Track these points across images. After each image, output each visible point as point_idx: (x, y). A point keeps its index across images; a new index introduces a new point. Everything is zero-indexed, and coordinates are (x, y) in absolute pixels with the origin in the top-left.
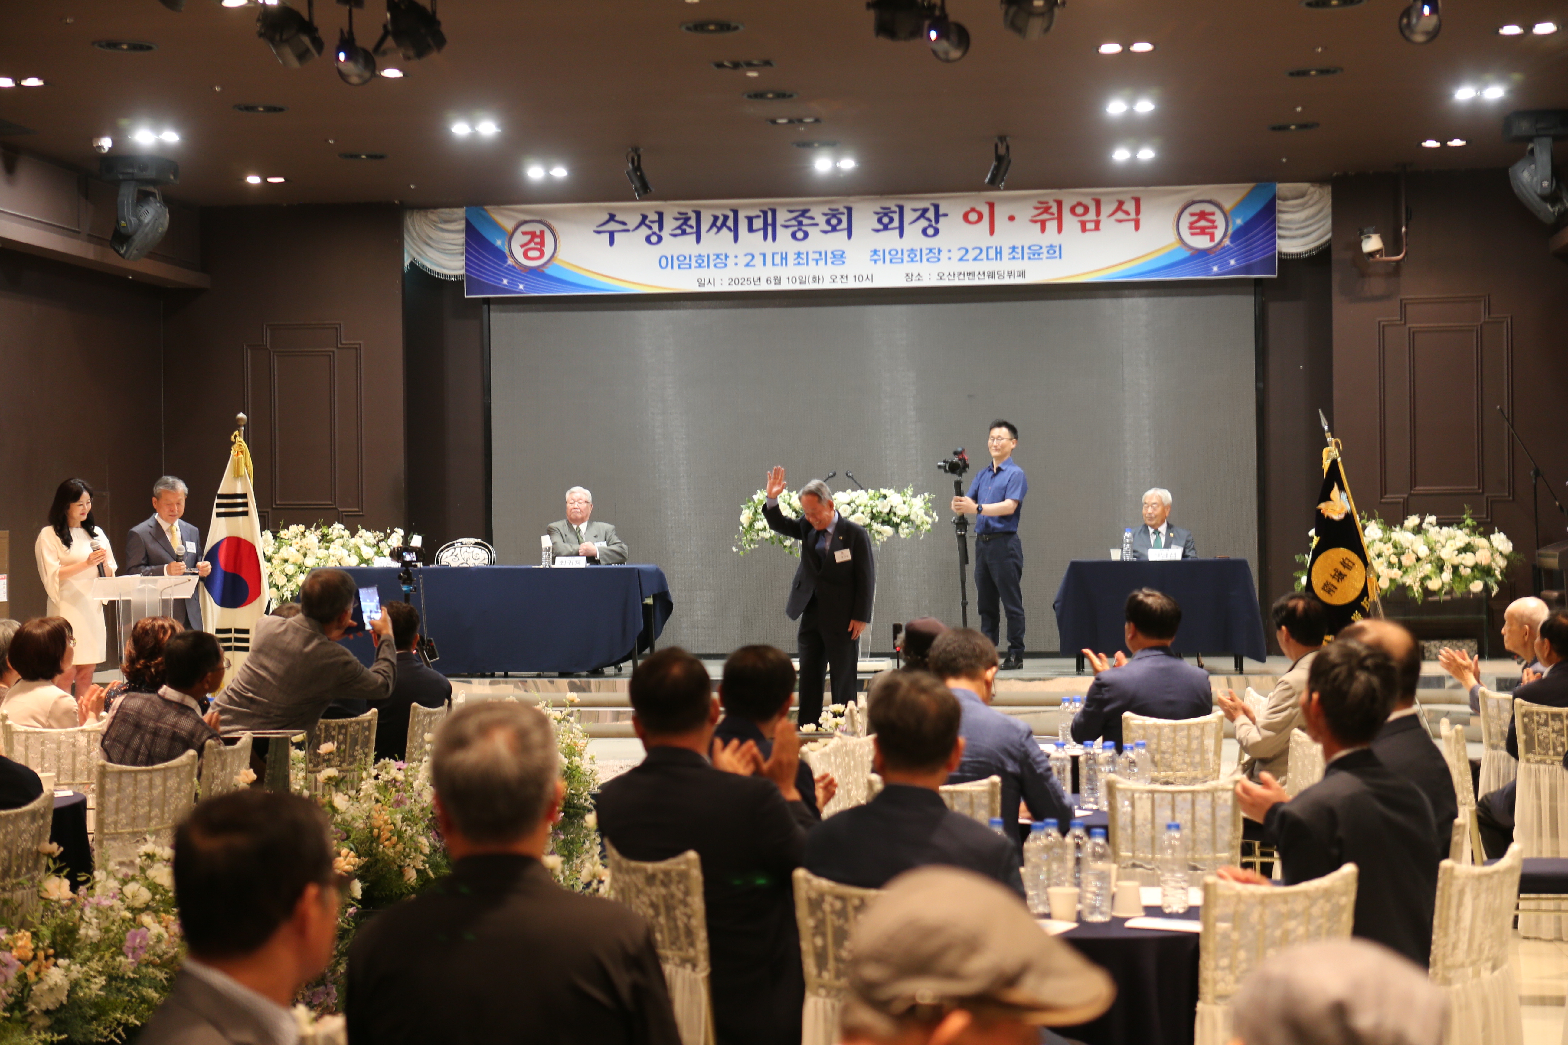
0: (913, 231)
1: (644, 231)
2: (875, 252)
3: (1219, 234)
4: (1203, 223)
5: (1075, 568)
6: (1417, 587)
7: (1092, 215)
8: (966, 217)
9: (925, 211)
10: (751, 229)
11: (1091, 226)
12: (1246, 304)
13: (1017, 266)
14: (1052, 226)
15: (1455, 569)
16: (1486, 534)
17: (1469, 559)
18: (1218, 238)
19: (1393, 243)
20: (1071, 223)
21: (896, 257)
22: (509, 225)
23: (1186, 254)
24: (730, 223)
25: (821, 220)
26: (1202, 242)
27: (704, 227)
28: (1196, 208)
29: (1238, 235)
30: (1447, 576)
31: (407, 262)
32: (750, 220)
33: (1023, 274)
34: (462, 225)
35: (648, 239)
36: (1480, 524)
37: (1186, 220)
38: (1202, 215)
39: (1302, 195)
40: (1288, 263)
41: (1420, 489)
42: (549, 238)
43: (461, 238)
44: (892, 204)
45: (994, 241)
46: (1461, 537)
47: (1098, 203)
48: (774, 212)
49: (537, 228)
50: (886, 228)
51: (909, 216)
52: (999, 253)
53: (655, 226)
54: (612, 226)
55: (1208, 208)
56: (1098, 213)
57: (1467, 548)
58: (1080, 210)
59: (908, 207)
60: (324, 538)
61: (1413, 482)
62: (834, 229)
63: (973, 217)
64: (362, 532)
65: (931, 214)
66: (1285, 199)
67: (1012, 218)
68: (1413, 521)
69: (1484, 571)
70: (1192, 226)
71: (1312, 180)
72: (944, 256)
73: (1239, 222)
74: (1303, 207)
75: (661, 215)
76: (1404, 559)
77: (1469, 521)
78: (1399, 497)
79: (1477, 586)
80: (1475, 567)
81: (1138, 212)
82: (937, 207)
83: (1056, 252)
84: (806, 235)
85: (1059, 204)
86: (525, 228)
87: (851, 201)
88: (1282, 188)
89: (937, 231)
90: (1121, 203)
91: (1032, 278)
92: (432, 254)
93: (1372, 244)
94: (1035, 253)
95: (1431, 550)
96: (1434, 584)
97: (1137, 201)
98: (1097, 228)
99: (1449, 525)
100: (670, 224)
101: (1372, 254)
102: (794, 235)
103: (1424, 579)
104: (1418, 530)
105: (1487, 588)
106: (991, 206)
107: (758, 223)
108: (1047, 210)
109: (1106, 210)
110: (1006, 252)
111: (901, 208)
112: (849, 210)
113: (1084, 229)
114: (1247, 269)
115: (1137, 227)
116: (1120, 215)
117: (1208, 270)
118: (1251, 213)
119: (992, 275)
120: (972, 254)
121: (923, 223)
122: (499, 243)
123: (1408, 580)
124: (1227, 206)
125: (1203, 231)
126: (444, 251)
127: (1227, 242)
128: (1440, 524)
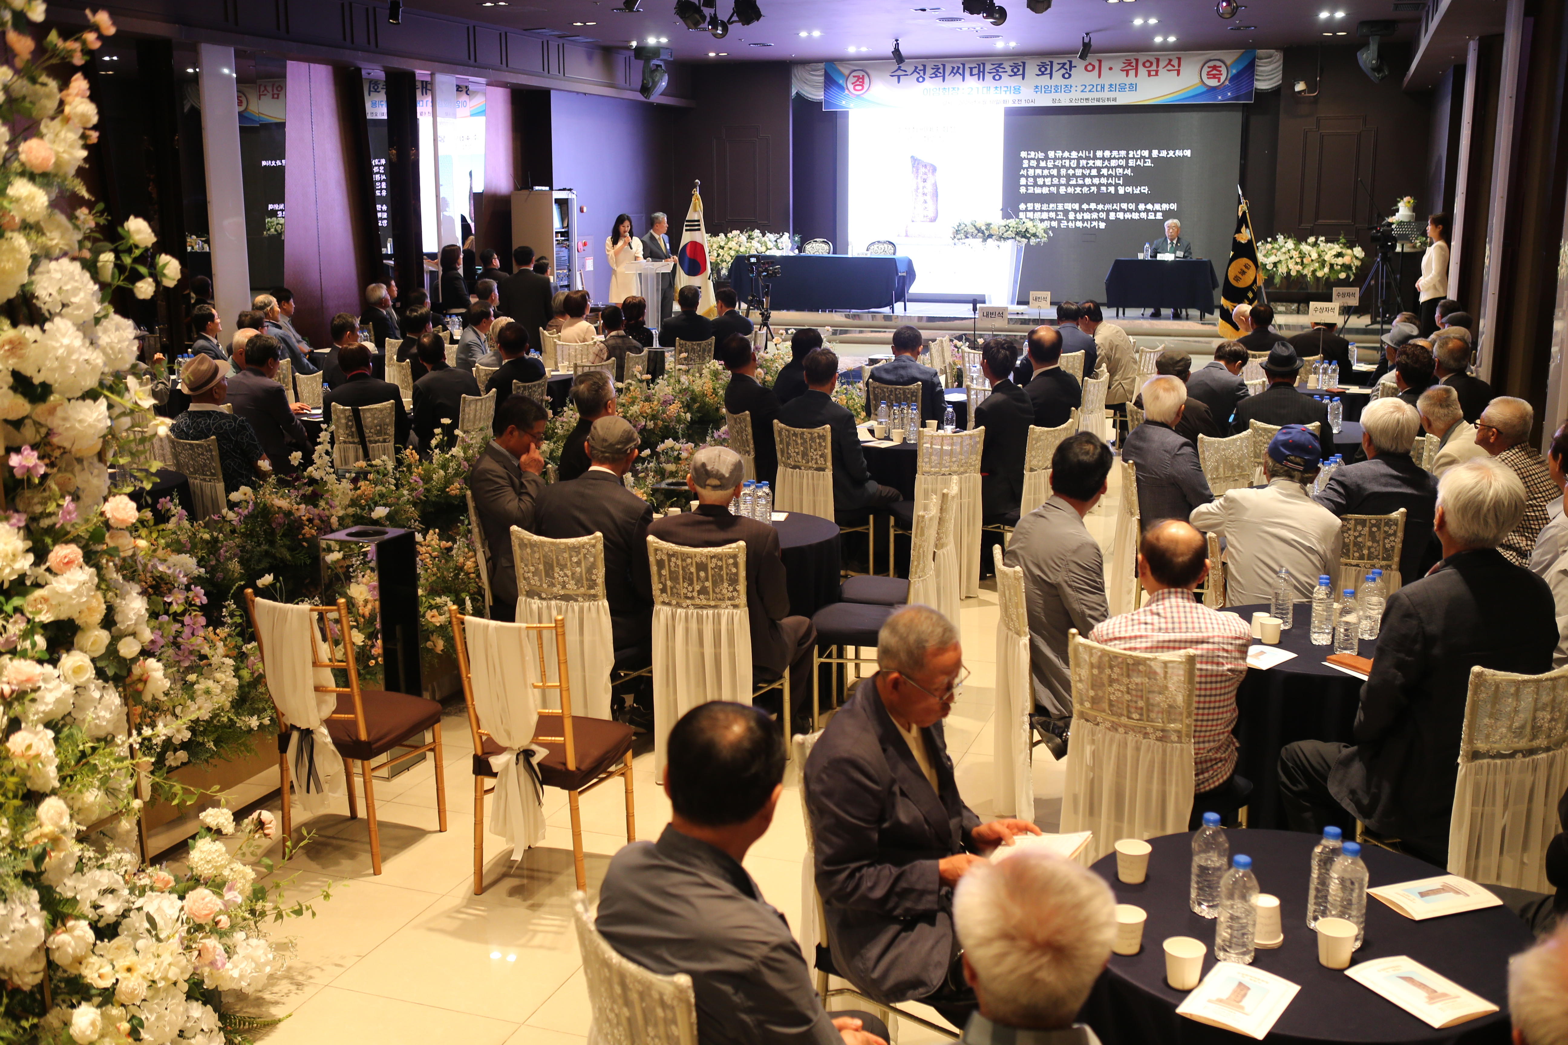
0: (1057, 76)
1: (916, 75)
2: (1037, 87)
3: (1223, 78)
4: (1214, 72)
5: (1118, 263)
6: (1309, 275)
7: (1154, 67)
8: (1086, 68)
9: (1065, 64)
10: (971, 75)
11: (1153, 73)
12: (1237, 118)
13: (1112, 95)
14: (1132, 73)
15: (1332, 266)
16: (1351, 247)
17: (1340, 261)
18: (1222, 80)
19: (1311, 87)
20: (1142, 71)
21: (1047, 90)
22: (846, 72)
23: (1204, 89)
24: (961, 71)
25: (1009, 69)
26: (1213, 83)
27: (947, 74)
28: (1211, 64)
29: (1234, 79)
30: (1326, 270)
31: (794, 92)
32: (971, 69)
33: (1115, 100)
34: (822, 73)
35: (918, 80)
36: (1348, 241)
37: (1206, 70)
38: (1215, 68)
39: (1270, 57)
40: (1260, 94)
41: (1320, 221)
42: (866, 80)
43: (822, 79)
44: (1047, 61)
45: (1100, 81)
46: (1337, 248)
47: (1158, 60)
48: (984, 64)
49: (860, 74)
50: (1043, 74)
51: (1056, 67)
52: (1103, 88)
53: (922, 73)
54: (899, 73)
55: (1218, 64)
56: (1158, 66)
57: (1339, 255)
58: (1148, 64)
59: (1055, 62)
60: (750, 238)
61: (1317, 218)
62: (1015, 74)
63: (1090, 68)
64: (768, 234)
65: (1067, 66)
66: (1261, 59)
67: (1111, 69)
68: (1312, 240)
69: (1346, 267)
70: (1208, 73)
71: (1277, 49)
72: (1073, 89)
73: (1234, 71)
74: (1270, 63)
75: (924, 66)
76: (1305, 261)
77: (1343, 240)
78: (1309, 226)
79: (1343, 276)
80: (1343, 265)
81: (1179, 65)
82: (1071, 62)
83: (1133, 87)
84: (1000, 77)
85: (1137, 60)
86: (854, 74)
87: (1025, 59)
88: (1260, 52)
89: (1070, 75)
90: (1170, 60)
91: (1119, 102)
92: (807, 88)
93: (1300, 87)
94: (1122, 88)
95: (1320, 256)
96: (1320, 274)
97: (1179, 59)
98: (1157, 74)
99: (1332, 242)
100: (929, 71)
101: (1300, 92)
102: (994, 78)
103: (1314, 272)
104: (1315, 244)
105: (1348, 277)
106: (1100, 61)
107: (975, 71)
108: (1130, 64)
109: (1162, 64)
110: (1107, 87)
111: (1052, 63)
112: (1024, 63)
113: (1149, 75)
114: (1237, 98)
115: (1178, 74)
116: (1170, 67)
117: (1216, 98)
118: (1241, 67)
119: (1098, 100)
120: (1088, 88)
121: (1063, 71)
122: (841, 82)
123: (1305, 272)
124: (1228, 63)
125: (1214, 77)
126: (813, 86)
127: (1227, 83)
128: (1327, 241)
